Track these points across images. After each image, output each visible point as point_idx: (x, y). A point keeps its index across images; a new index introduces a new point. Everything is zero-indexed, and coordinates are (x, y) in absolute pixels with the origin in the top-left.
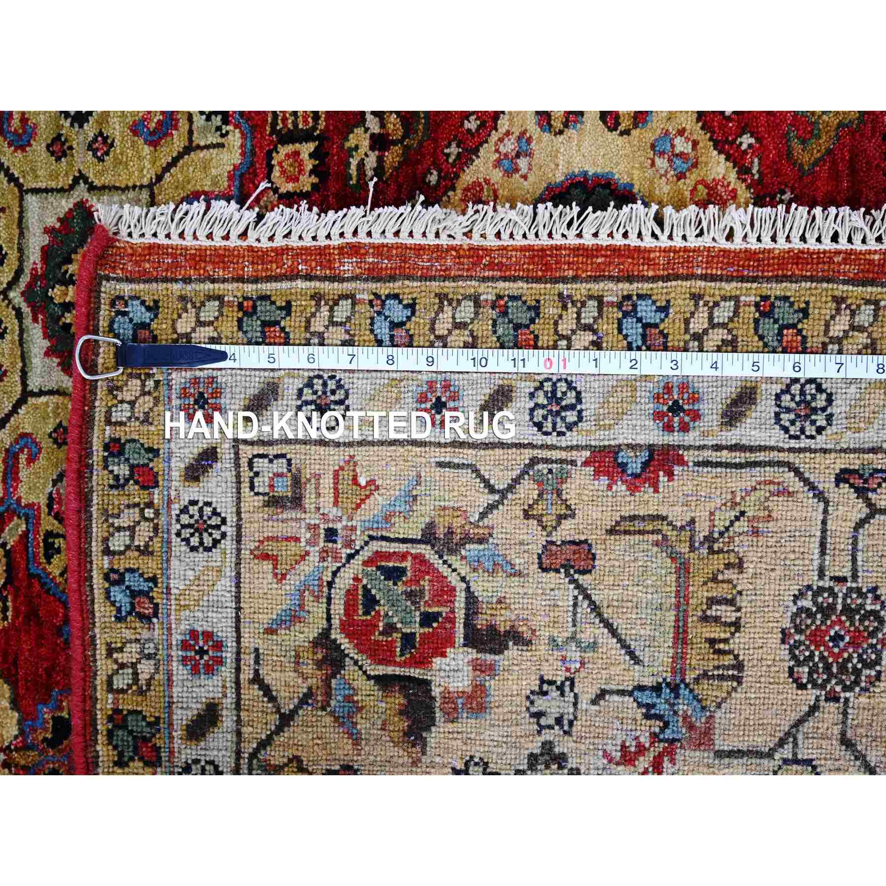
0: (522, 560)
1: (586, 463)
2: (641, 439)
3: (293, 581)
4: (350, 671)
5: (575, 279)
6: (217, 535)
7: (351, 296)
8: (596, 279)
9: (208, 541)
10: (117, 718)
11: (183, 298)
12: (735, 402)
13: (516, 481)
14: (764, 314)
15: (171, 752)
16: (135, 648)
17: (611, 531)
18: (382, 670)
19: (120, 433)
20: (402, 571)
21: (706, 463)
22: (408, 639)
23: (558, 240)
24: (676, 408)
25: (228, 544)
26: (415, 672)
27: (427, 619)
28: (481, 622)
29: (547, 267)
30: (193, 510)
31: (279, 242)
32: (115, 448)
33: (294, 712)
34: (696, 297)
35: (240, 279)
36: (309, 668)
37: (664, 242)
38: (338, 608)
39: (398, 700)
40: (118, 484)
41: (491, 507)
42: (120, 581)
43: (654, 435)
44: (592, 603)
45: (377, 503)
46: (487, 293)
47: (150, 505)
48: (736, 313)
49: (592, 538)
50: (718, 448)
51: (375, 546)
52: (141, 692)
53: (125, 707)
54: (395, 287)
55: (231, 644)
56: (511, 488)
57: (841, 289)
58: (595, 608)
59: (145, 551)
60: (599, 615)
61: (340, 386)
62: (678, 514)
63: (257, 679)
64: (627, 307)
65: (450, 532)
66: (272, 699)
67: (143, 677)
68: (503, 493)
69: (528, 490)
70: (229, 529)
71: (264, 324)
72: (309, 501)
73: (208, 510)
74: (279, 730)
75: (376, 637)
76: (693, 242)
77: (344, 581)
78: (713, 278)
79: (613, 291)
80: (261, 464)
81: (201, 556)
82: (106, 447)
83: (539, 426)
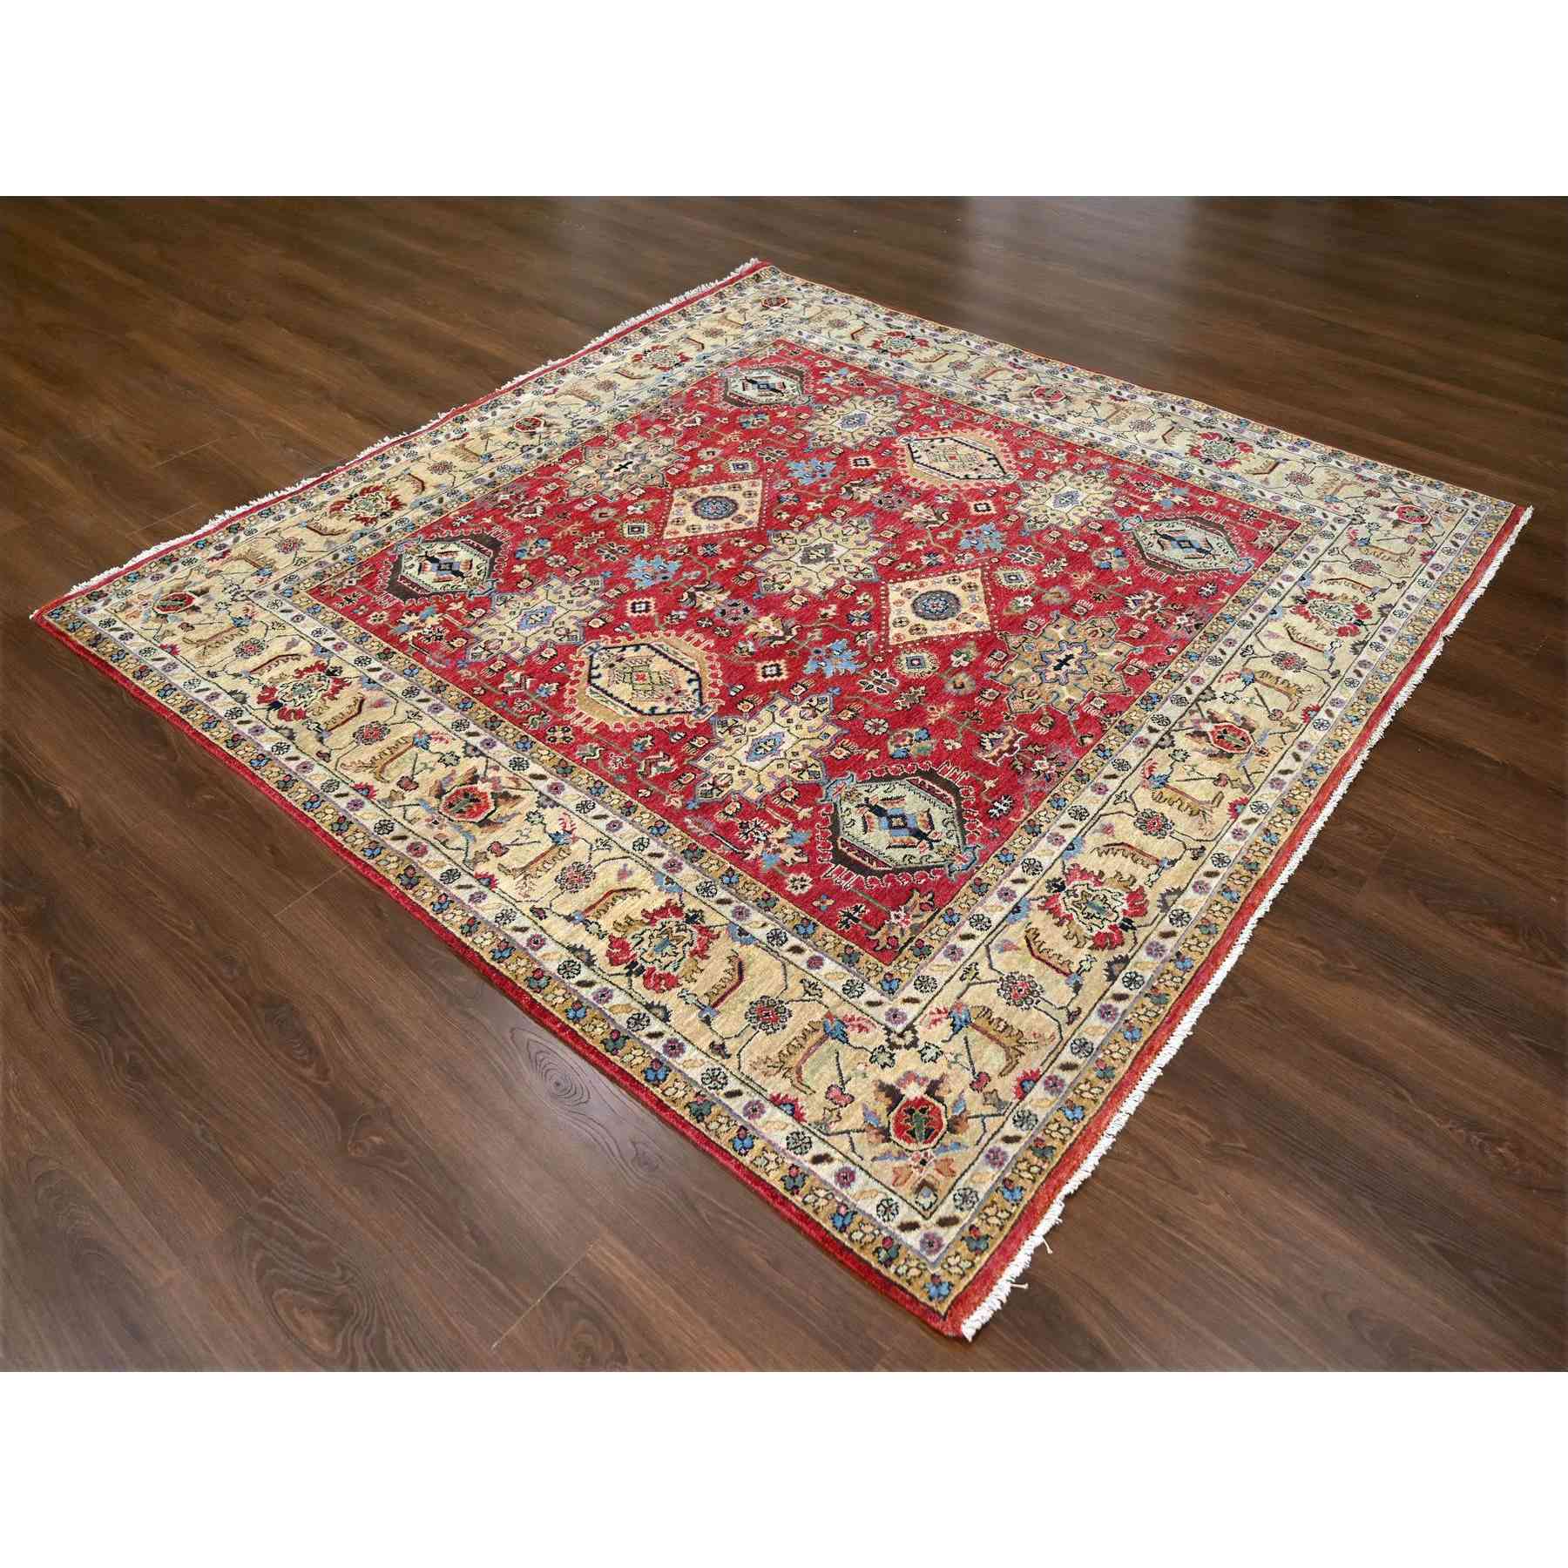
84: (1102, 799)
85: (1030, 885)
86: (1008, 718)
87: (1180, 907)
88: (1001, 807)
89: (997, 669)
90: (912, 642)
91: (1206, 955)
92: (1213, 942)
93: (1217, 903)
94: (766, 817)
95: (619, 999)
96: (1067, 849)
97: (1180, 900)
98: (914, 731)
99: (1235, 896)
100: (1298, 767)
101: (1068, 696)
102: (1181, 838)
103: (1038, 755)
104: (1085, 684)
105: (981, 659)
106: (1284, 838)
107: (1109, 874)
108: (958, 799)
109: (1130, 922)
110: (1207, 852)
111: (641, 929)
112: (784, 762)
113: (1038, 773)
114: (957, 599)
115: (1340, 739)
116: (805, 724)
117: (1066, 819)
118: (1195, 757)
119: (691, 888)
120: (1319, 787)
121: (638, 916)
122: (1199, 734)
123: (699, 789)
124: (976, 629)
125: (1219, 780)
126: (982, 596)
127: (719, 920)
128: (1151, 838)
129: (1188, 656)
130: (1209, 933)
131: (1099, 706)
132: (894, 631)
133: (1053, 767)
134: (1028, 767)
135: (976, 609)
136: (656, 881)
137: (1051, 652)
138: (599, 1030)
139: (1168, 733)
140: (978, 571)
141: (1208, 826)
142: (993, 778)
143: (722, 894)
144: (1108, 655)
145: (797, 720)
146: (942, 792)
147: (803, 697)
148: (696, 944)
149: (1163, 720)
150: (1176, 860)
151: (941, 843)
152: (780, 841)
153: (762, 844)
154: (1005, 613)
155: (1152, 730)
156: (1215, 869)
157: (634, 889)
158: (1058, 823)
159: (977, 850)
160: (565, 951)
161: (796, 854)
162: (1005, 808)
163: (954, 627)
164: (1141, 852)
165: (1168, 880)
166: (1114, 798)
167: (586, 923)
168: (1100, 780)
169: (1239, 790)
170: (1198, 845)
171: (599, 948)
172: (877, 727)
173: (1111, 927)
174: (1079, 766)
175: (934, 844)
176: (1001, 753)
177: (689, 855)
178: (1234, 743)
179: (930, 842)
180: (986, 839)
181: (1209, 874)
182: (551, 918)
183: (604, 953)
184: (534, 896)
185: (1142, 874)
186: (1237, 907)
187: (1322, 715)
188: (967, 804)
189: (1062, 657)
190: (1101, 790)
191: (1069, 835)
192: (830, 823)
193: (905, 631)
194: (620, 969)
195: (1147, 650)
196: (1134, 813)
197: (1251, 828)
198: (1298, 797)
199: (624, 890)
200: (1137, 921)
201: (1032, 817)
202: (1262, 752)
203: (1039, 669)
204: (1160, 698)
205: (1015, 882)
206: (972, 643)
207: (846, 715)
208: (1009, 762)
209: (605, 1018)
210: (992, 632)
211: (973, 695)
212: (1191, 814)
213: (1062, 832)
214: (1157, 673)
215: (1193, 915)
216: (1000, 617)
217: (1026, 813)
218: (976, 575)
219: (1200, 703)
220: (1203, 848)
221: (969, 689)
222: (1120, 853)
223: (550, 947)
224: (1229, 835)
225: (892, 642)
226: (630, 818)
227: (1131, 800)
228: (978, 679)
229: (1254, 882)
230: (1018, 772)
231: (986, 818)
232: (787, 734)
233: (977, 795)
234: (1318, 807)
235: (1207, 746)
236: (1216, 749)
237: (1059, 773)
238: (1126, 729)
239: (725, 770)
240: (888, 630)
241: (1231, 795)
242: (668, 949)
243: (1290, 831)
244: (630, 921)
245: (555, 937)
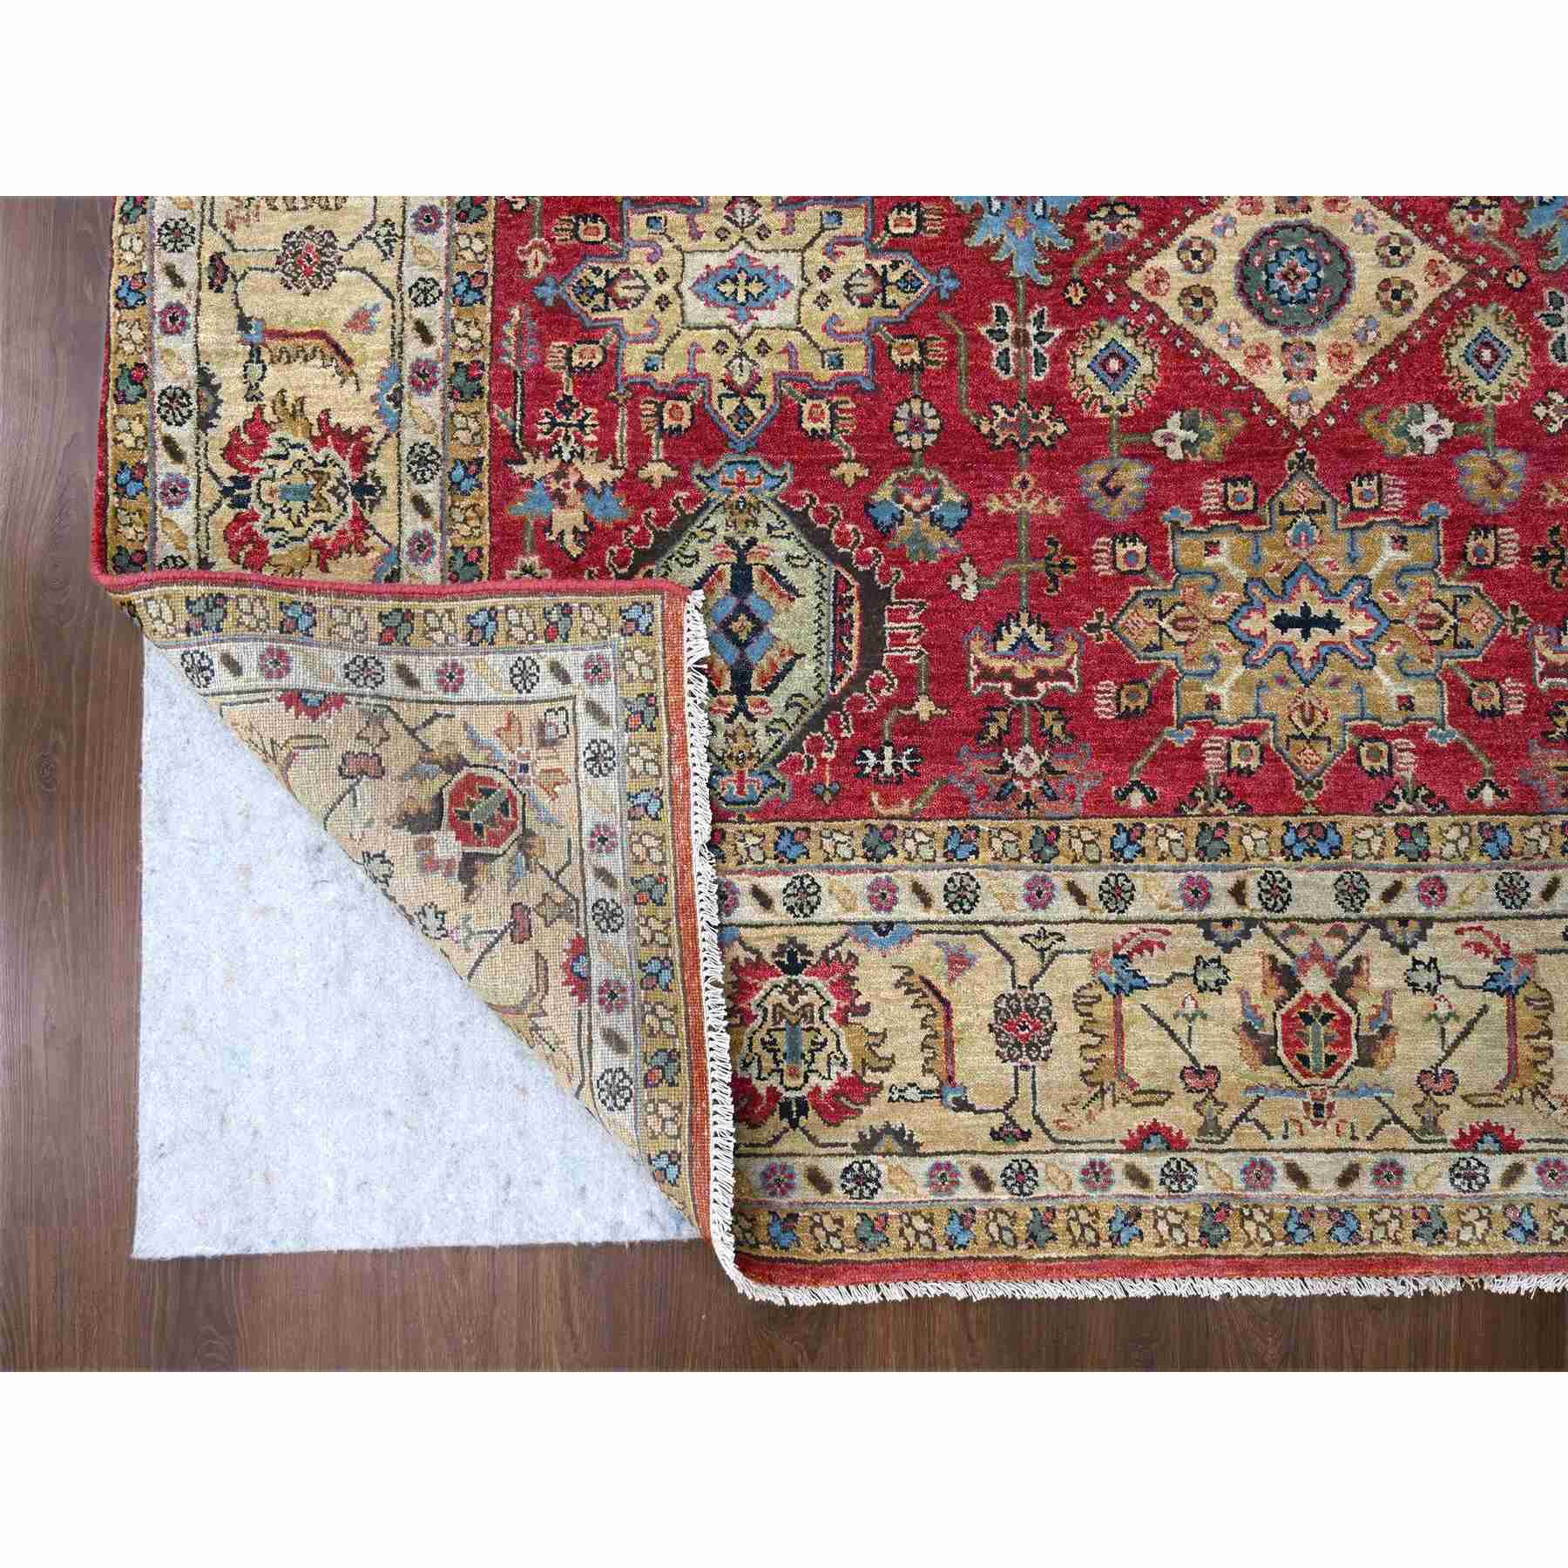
0: (518, 894)
1: (578, 935)
2: (594, 972)
3: (496, 742)
4: (445, 777)
5: (679, 929)
6: (521, 686)
7: (661, 775)
8: (680, 941)
9: (517, 680)
10: (408, 616)
11: (654, 653)
12: (617, 1037)
13: (564, 890)
14: (670, 1055)
15: (388, 653)
16: (452, 629)
17: (538, 954)
18: (446, 797)
19: (575, 613)
20: (507, 815)
21: (580, 1021)
22: (466, 816)
23: (699, 915)
24: (613, 996)
25: (515, 695)
26: (445, 820)
27: (479, 828)
28: (479, 863)
29: (684, 909)
30: (534, 668)
31: (689, 720)
32: (566, 611)
33: (417, 739)
34: (675, 1009)
35: (666, 695)
36: (445, 751)
37: (704, 985)
38: (481, 772)
39: (427, 808)
40: (546, 613)
41: (548, 873)
42: (491, 618)
43: (596, 982)
44: (493, 945)
45: (545, 801)
46: (668, 870)
47: (536, 638)
48: (669, 1036)
49: (533, 939)
50: (590, 1028)
51: (519, 798)
52: (425, 633)
53: (415, 622)
54: (667, 806)
55: (457, 698)
56: (560, 885)
57: (687, 1109)
58: (490, 948)
59: (509, 635)
60: (486, 951)
61: (610, 769)
62: (548, 1003)
63: (437, 715)
64: (667, 963)
65: (531, 847)
66: (424, 725)
67: (433, 635)
68: (556, 880)
69: (559, 896)
70: (524, 695)
71: (642, 713)
72: (543, 752)
73: (534, 679)
74: (406, 728)
75: (467, 795)
76: (705, 1004)
77: (499, 778)
78: (687, 1019)
79: (675, 953)
80: (562, 715)
81: (508, 676)
82: (567, 605)
83: (596, 905)
84: (1022, 910)
85: (767, 917)
86: (1091, 628)
87: (883, 1168)
88: (888, 764)
89: (1201, 518)
90: (1163, 315)
91: (820, 1258)
92: (850, 1254)
93: (929, 1220)
94: (607, 423)
95: (183, 517)
96: (876, 925)
97: (896, 1161)
98: (952, 495)
99: (962, 1240)
100: (1324, 1189)
101: (1222, 691)
102: (1025, 1088)
103: (1042, 740)
104: (1277, 700)
105: (1208, 469)
106: (1138, 1250)
107: (874, 1022)
108: (857, 682)
109: (803, 1110)
110: (1022, 1146)
111: (300, 439)
112: (733, 345)
113: (1005, 767)
114: (1342, 299)
115: (1452, 1228)
116: (839, 306)
117: (935, 881)
118: (1230, 1002)
119: (410, 436)
120: (1299, 1251)
121: (313, 411)
122: (1287, 978)
123: (584, 272)
124: (1280, 402)
125: (1201, 1077)
126: (1387, 339)
127: (389, 531)
128: (990, 1043)
129: (1489, 834)
130: (863, 1240)
131: (1236, 761)
132: (1167, 260)
133: (1035, 784)
134: (1009, 739)
135: (1340, 356)
136: (382, 378)
137: (1320, 582)
138: (130, 532)
139: (1250, 922)
140: (1457, 273)
141: (1080, 1115)
142: (938, 704)
143: (431, 493)
144: (1388, 685)
145: (835, 284)
146: (853, 647)
147: (897, 243)
148: (333, 533)
149: (1277, 893)
150: (970, 1108)
151: (750, 726)
152: (582, 486)
153: (554, 464)
154: (1368, 419)
155: (1238, 893)
156: (995, 1177)
157: (349, 362)
158: (920, 876)
159: (772, 792)
160: (192, 372)
161: (575, 530)
162: (889, 770)
163: (1259, 355)
164: (949, 1044)
165: (921, 1120)
166: (1035, 928)
167: (255, 354)
168: (1058, 880)
169: (1199, 1121)
170: (1026, 1123)
171: (234, 412)
172: (916, 425)
173: (771, 1090)
174: (1064, 826)
175: (741, 718)
176: (1007, 674)
177: (460, 379)
178: (1308, 1050)
179: (741, 708)
180: (804, 788)
181: (980, 1177)
182: (224, 299)
183: (232, 425)
184: (240, 236)
185: (908, 1069)
186: (943, 1252)
187: (1498, 1165)
188: (856, 704)
189: (1319, 610)
190: (1038, 895)
191: (907, 909)
192: (667, 529)
193: (1179, 279)
194: (225, 471)
195: (1457, 748)
196: (1023, 980)
197: (1123, 1187)
198: (1250, 1226)
199: (336, 347)
200: (812, 1119)
201: (900, 825)
202: (1319, 1110)
203: (1257, 592)
204: (1336, 851)
205: (757, 893)
206: (1238, 423)
207: (904, 354)
208: (993, 702)
209: (150, 527)
210: (1296, 433)
211: (1105, 527)
212: (1083, 1074)
213: (905, 894)
214: (1402, 805)
215: (880, 1197)
216: (1350, 419)
217: (905, 808)
218: (1440, 277)
219: (1374, 931)
220: (1026, 1136)
221: (1115, 510)
222: (925, 1011)
223: (181, 345)
224: (1083, 1159)
225: (1136, 282)
226: (457, 227)
227: (1047, 957)
228: (1152, 505)
229: (1011, 1254)
230: (981, 733)
231: (850, 754)
232: (794, 295)
233: (887, 705)
234: (1249, 1268)
235: (1266, 1006)
236: (1271, 1025)
237: (1028, 802)
238: (1211, 845)
239: (649, 271)
240: (1162, 245)
241: (1180, 1115)
242: (297, 506)
243: (1161, 1252)
244: (297, 412)
245: (201, 335)
